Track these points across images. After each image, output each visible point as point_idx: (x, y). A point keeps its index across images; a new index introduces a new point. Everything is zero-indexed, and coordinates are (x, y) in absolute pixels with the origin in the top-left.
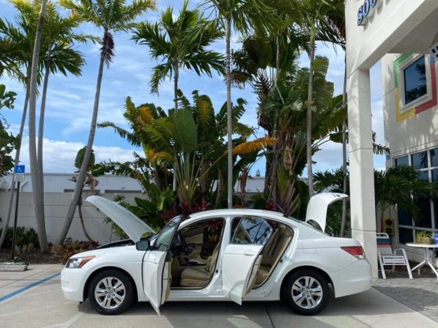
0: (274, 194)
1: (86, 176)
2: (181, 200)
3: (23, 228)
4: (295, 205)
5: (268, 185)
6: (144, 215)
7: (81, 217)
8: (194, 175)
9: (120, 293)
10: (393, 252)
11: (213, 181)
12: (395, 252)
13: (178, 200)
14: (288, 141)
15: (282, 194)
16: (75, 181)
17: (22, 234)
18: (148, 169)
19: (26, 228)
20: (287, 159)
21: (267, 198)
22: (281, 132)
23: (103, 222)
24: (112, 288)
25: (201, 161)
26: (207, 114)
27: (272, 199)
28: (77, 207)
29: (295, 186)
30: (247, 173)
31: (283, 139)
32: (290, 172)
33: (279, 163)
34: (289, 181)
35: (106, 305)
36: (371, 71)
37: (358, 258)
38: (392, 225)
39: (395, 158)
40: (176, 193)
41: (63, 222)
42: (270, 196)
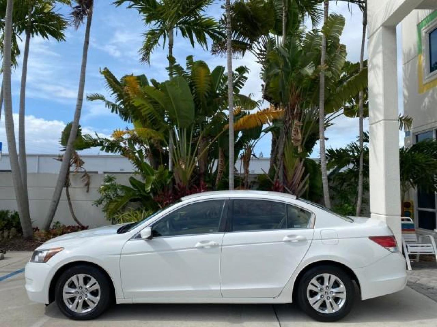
0: (280, 174)
1: (73, 154)
2: (177, 181)
3: (7, 212)
4: (304, 186)
5: (274, 165)
6: (137, 197)
7: (69, 199)
8: (192, 154)
9: (94, 293)
10: (418, 239)
11: (213, 161)
12: (420, 239)
13: (174, 181)
14: (296, 113)
15: (290, 174)
16: (61, 160)
17: (6, 218)
18: (142, 147)
19: (10, 211)
20: (295, 135)
21: (273, 178)
22: (289, 103)
23: (92, 205)
24: (84, 287)
25: (199, 138)
26: (206, 84)
27: (278, 180)
28: (64, 189)
29: (304, 165)
30: (251, 152)
31: (292, 112)
32: (299, 150)
33: (287, 140)
34: (298, 159)
35: (76, 308)
36: (398, 27)
37: (389, 250)
38: (411, 208)
39: (417, 134)
40: (171, 173)
41: (49, 205)
42: (276, 177)
